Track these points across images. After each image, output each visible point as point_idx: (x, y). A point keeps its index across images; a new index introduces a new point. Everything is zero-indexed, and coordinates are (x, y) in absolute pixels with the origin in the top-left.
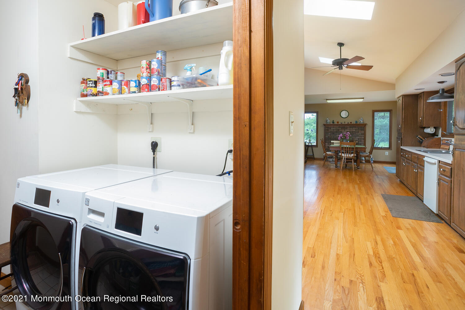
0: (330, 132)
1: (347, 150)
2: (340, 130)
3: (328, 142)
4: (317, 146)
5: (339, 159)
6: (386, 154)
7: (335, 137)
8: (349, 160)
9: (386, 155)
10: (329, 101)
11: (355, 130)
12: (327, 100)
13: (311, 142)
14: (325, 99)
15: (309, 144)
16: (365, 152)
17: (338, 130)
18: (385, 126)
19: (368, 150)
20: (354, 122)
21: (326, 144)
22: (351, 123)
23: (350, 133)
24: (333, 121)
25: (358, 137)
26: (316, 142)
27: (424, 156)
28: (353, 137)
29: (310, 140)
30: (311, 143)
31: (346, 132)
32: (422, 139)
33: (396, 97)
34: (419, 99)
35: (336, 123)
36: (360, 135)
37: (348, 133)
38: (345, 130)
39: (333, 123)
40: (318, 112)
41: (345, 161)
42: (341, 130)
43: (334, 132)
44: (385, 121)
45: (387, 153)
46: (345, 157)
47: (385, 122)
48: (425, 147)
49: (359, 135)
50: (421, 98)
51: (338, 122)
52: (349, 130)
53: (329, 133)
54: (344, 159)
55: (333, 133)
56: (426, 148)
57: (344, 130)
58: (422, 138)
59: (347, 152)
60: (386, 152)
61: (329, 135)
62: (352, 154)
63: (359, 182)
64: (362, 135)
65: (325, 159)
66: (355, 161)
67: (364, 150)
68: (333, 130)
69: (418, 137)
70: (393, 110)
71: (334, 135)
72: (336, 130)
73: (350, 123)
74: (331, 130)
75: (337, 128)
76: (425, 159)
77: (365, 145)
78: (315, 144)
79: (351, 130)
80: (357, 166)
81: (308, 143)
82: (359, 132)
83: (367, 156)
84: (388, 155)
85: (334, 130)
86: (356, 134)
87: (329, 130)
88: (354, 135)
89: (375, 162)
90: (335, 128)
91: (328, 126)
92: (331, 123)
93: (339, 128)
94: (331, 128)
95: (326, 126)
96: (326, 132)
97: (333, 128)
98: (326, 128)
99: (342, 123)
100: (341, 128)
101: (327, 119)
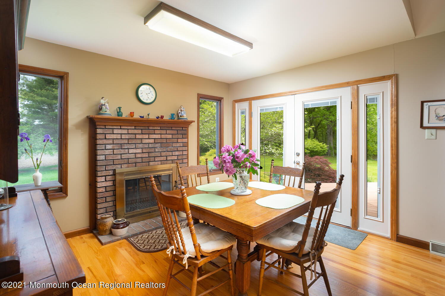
0: (111, 142)
2: (138, 136)
3: (104, 173)
7: (124, 156)
11: (170, 136)
17: (133, 136)
20: (167, 116)
22: (162, 117)
24: (120, 108)
25: (177, 153)
39: (118, 116)
43: (122, 141)
49: (179, 149)
51: (132, 114)
52: (158, 136)
53: (108, 147)
55: (121, 146)
64: (182, 148)
68: (119, 136)
71: (122, 151)
72: (127, 137)
74: (115, 136)
75: (130, 131)
79: (163, 136)
82: (179, 140)
85: (124, 136)
87: (108, 136)
88: (169, 149)
90: (126, 132)
91: (105, 124)
92: (114, 115)
93: (136, 131)
94: (115, 131)
95: (96, 123)
96: (99, 142)
97: (120, 131)
98: (99, 131)
99: (142, 117)
100: (140, 131)
101: (103, 102)
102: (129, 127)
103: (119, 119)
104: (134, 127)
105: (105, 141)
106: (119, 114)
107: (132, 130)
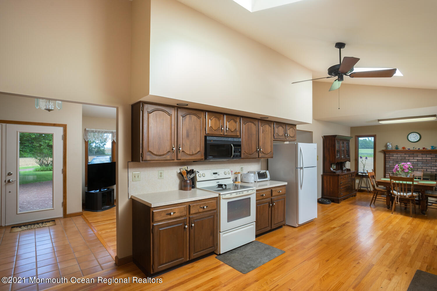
0: (392, 160)
1: (400, 188)
2: (406, 158)
5: (391, 198)
11: (430, 158)
12: (379, 120)
15: (364, 174)
17: (404, 158)
20: (429, 148)
21: (387, 175)
22: (424, 148)
30: (366, 173)
35: (400, 148)
40: (376, 135)
43: (398, 160)
46: (397, 196)
51: (404, 148)
52: (421, 158)
53: (391, 162)
54: (397, 199)
61: (391, 164)
68: (396, 158)
72: (400, 158)
73: (421, 149)
74: (394, 158)
75: (402, 156)
79: (424, 158)
81: (362, 173)
85: (398, 158)
86: (433, 163)
87: (391, 158)
90: (400, 156)
91: (389, 153)
92: (394, 149)
93: (405, 156)
94: (394, 156)
95: (386, 152)
96: (387, 160)
97: (396, 156)
98: (387, 155)
99: (409, 149)
100: (408, 156)
101: (388, 144)
102: (401, 154)
103: (396, 151)
104: (404, 154)
105: (389, 160)
106: (397, 148)
107: (403, 155)
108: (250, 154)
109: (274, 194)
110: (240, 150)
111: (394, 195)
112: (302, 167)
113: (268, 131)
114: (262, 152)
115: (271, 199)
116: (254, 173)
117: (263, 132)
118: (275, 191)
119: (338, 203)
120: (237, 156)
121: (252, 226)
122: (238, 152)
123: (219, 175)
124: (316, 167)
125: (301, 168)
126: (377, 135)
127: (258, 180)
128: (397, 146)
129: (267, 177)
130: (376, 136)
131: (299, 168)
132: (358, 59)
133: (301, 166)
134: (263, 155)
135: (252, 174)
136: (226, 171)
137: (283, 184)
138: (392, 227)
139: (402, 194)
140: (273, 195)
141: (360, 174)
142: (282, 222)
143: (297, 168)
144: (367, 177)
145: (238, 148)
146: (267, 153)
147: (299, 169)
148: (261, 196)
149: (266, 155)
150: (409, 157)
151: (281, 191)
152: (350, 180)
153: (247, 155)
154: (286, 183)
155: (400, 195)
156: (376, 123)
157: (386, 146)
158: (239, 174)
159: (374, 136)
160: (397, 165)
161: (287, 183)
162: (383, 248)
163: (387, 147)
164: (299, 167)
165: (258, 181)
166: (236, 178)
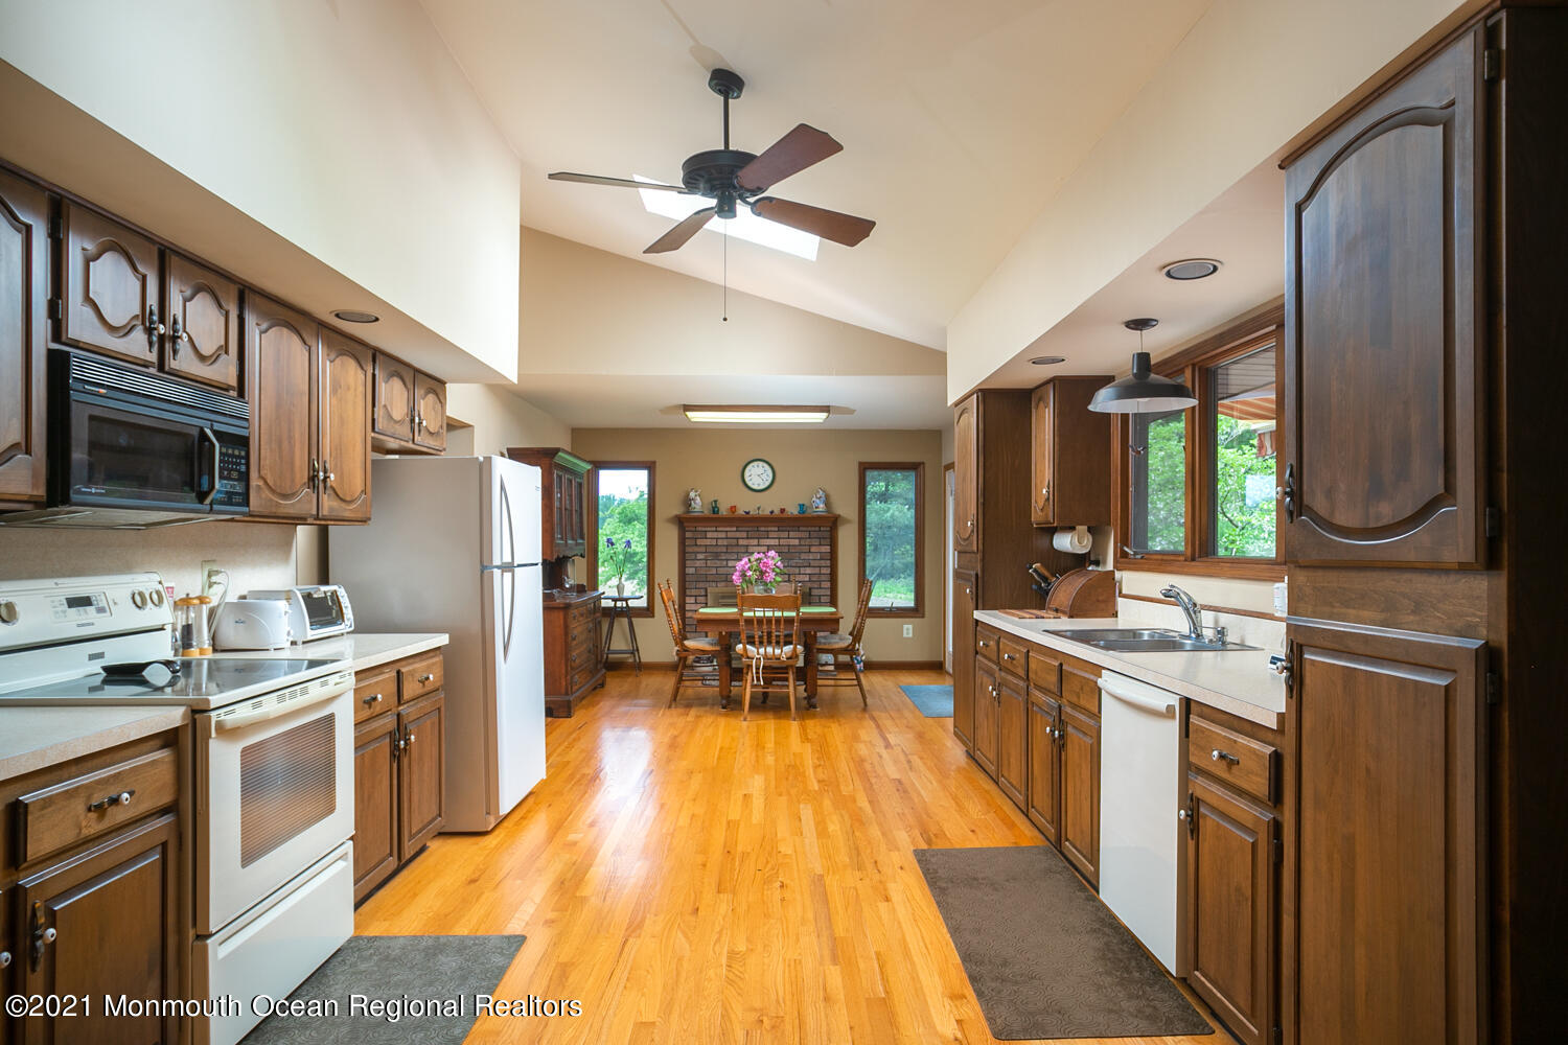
0: (703, 549)
1: (767, 633)
2: (741, 542)
4: (648, 612)
6: (905, 632)
7: (721, 571)
8: (775, 672)
9: (905, 635)
10: (695, 417)
11: (796, 542)
12: (688, 408)
13: (626, 594)
14: (677, 407)
15: (619, 604)
16: (834, 631)
17: (734, 542)
18: (890, 527)
19: (846, 626)
20: (793, 510)
21: (688, 600)
22: (783, 511)
23: (780, 554)
25: (808, 571)
26: (645, 597)
27: (1098, 669)
28: (792, 570)
29: (620, 588)
30: (626, 600)
31: (765, 549)
32: (1045, 579)
33: (949, 404)
34: (1033, 410)
35: (724, 511)
36: (817, 563)
37: (772, 553)
38: (763, 542)
39: (713, 513)
40: (654, 463)
41: (758, 679)
42: (744, 542)
43: (719, 550)
44: (889, 509)
45: (908, 629)
46: (758, 660)
47: (889, 514)
48: (1064, 613)
49: (812, 563)
50: (1041, 404)
51: (733, 509)
52: (775, 542)
53: (700, 556)
54: (757, 673)
55: (716, 556)
56: (1065, 619)
57: (755, 542)
58: (1046, 574)
59: (767, 640)
60: (905, 626)
61: (698, 564)
62: (785, 645)
63: (816, 787)
64: (823, 563)
65: (681, 666)
66: (801, 675)
67: (832, 623)
68: (714, 542)
69: (1035, 571)
70: (927, 466)
71: (718, 563)
72: (724, 543)
73: (777, 511)
74: (708, 542)
75: (730, 534)
76: (1107, 681)
77: (833, 602)
78: (643, 603)
79: (783, 542)
80: (805, 695)
81: (615, 600)
82: (813, 549)
83: (845, 651)
84: (911, 635)
85: (720, 542)
86: (803, 556)
87: (699, 542)
88: (793, 563)
89: (870, 666)
90: (723, 535)
91: (695, 525)
92: (707, 512)
93: (738, 535)
94: (709, 535)
95: (686, 523)
96: (688, 549)
97: (715, 535)
98: (688, 535)
99: (747, 513)
100: (744, 534)
101: (692, 494)
102: (728, 529)
103: (714, 518)
104: (735, 529)
105: (696, 549)
106: (715, 510)
107: (732, 531)
108: (285, 496)
109: (409, 690)
110: (243, 468)
111: (748, 658)
112: (510, 561)
113: (355, 390)
114: (331, 487)
115: (398, 715)
116: (288, 596)
117: (334, 391)
118: (411, 673)
119: (569, 716)
120: (230, 498)
121: (341, 864)
122: (235, 475)
123: (101, 610)
124: (540, 567)
125: (508, 567)
126: (657, 464)
127: (311, 634)
128: (715, 501)
129: (340, 617)
130: (655, 467)
131: (498, 567)
132: (837, 148)
133: (507, 559)
134: (335, 504)
135: (282, 605)
136: (145, 591)
137: (424, 643)
138: (773, 758)
139: (770, 650)
140: (406, 695)
141: (605, 603)
142: (434, 819)
143: (484, 568)
144: (630, 613)
145: (233, 456)
146: (348, 499)
147: (497, 572)
148: (365, 702)
149: (343, 505)
150: (748, 538)
151: (431, 677)
152: (591, 625)
153: (271, 500)
154: (443, 640)
155: (766, 657)
156: (673, 421)
157: (687, 502)
158: (204, 607)
159: (650, 467)
160: (746, 559)
161: (447, 635)
162: (800, 820)
163: (690, 505)
164: (497, 561)
165: (310, 638)
166: (187, 630)
